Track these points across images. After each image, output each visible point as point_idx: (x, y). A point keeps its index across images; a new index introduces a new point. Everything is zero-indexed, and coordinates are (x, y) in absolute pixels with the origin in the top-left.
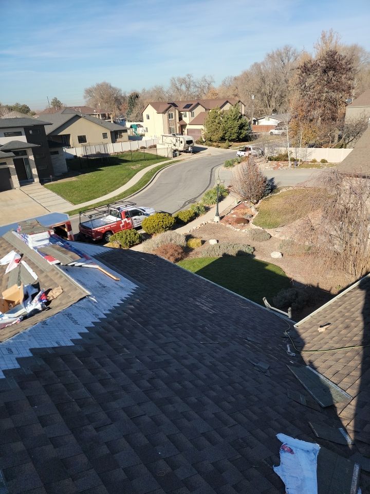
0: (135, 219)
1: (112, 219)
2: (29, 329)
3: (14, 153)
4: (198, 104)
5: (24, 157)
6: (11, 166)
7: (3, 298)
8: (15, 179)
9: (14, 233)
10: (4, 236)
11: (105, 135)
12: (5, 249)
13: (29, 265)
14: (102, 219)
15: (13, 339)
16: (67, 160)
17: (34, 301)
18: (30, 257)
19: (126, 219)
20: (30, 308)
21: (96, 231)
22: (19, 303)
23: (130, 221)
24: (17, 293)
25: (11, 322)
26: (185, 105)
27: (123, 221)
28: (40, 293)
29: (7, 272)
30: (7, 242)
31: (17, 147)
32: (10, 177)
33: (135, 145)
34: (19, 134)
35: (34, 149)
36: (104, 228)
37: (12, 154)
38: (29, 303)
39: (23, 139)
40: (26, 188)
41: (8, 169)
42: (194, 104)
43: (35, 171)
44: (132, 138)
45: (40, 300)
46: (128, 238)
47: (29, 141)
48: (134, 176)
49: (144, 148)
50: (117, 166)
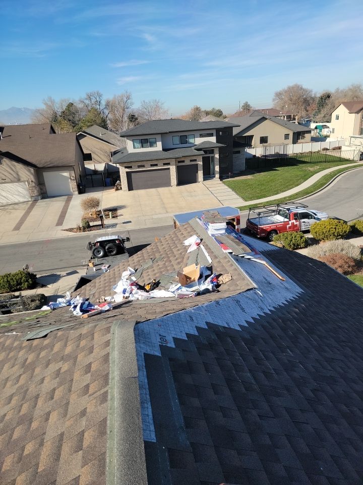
0: (304, 222)
1: (279, 219)
2: (206, 304)
3: (205, 151)
5: (211, 155)
6: (199, 163)
7: (183, 273)
8: (200, 174)
9: (198, 219)
10: (190, 222)
11: (287, 137)
12: (189, 233)
13: (206, 249)
14: (269, 218)
15: (193, 309)
16: (246, 159)
17: (207, 281)
18: (207, 243)
19: (294, 221)
20: (203, 287)
21: (262, 229)
22: (194, 281)
23: (298, 223)
24: (195, 271)
25: (188, 295)
27: (290, 222)
28: (213, 275)
29: (188, 252)
30: (191, 227)
31: (207, 147)
32: (197, 172)
33: (317, 147)
34: (211, 135)
35: (220, 149)
36: (270, 227)
37: (202, 152)
38: (202, 282)
39: (213, 139)
40: (208, 182)
41: (197, 165)
43: (217, 168)
44: (314, 140)
45: (212, 282)
46: (293, 240)
47: (218, 141)
48: (310, 177)
49: (327, 149)
50: (293, 167)
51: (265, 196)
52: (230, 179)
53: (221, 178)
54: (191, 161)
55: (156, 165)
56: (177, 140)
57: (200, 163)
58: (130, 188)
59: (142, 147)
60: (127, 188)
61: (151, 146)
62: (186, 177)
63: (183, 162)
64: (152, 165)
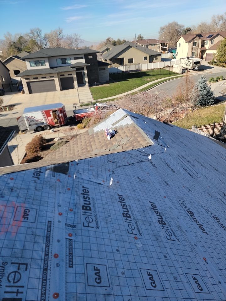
3: (77, 68)
4: (218, 35)
5: (82, 71)
8: (76, 83)
11: (145, 58)
26: (208, 35)
31: (80, 65)
32: (73, 82)
33: (163, 65)
34: (81, 58)
37: (75, 69)
39: (83, 61)
40: (81, 88)
41: (73, 77)
42: (215, 34)
43: (87, 79)
47: (86, 62)
48: (143, 85)
49: (169, 66)
50: (139, 78)
51: (107, 97)
52: (96, 86)
53: (90, 86)
54: (69, 75)
55: (45, 77)
56: (59, 61)
57: (75, 76)
58: (30, 92)
59: (36, 66)
60: (28, 92)
61: (42, 65)
62: (66, 85)
63: (64, 75)
64: (43, 78)
